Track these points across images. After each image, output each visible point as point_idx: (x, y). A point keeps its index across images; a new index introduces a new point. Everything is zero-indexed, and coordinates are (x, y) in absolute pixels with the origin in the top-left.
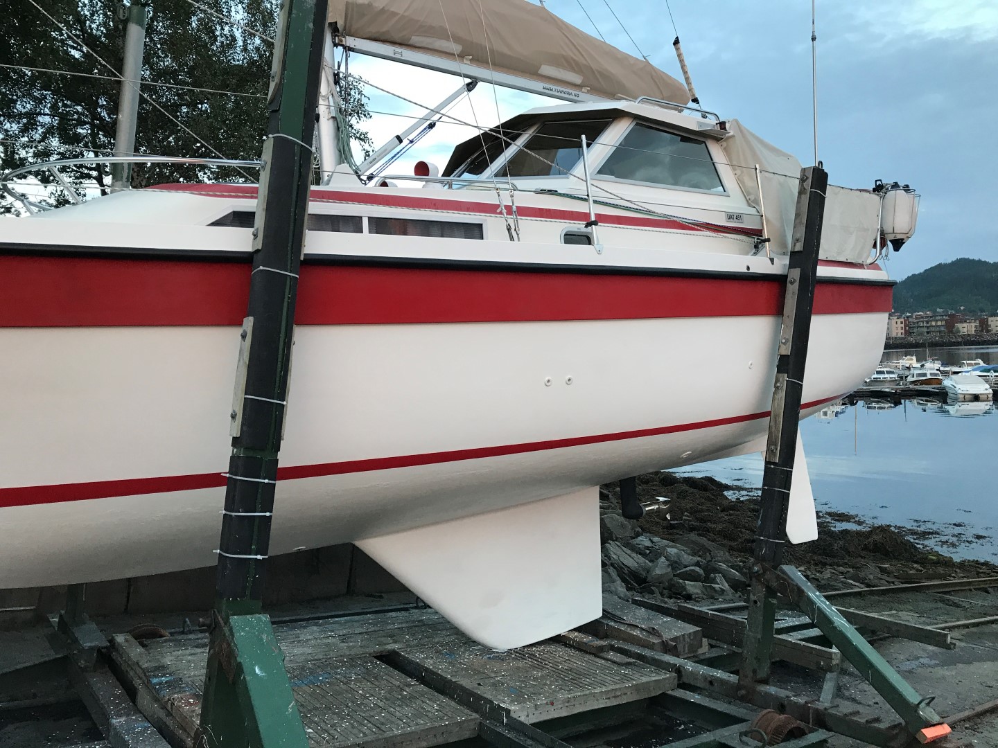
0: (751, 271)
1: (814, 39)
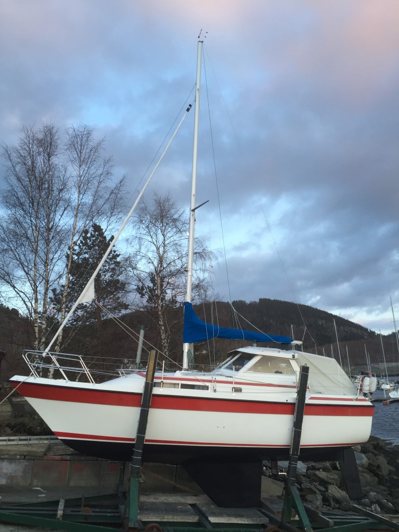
0: (288, 402)
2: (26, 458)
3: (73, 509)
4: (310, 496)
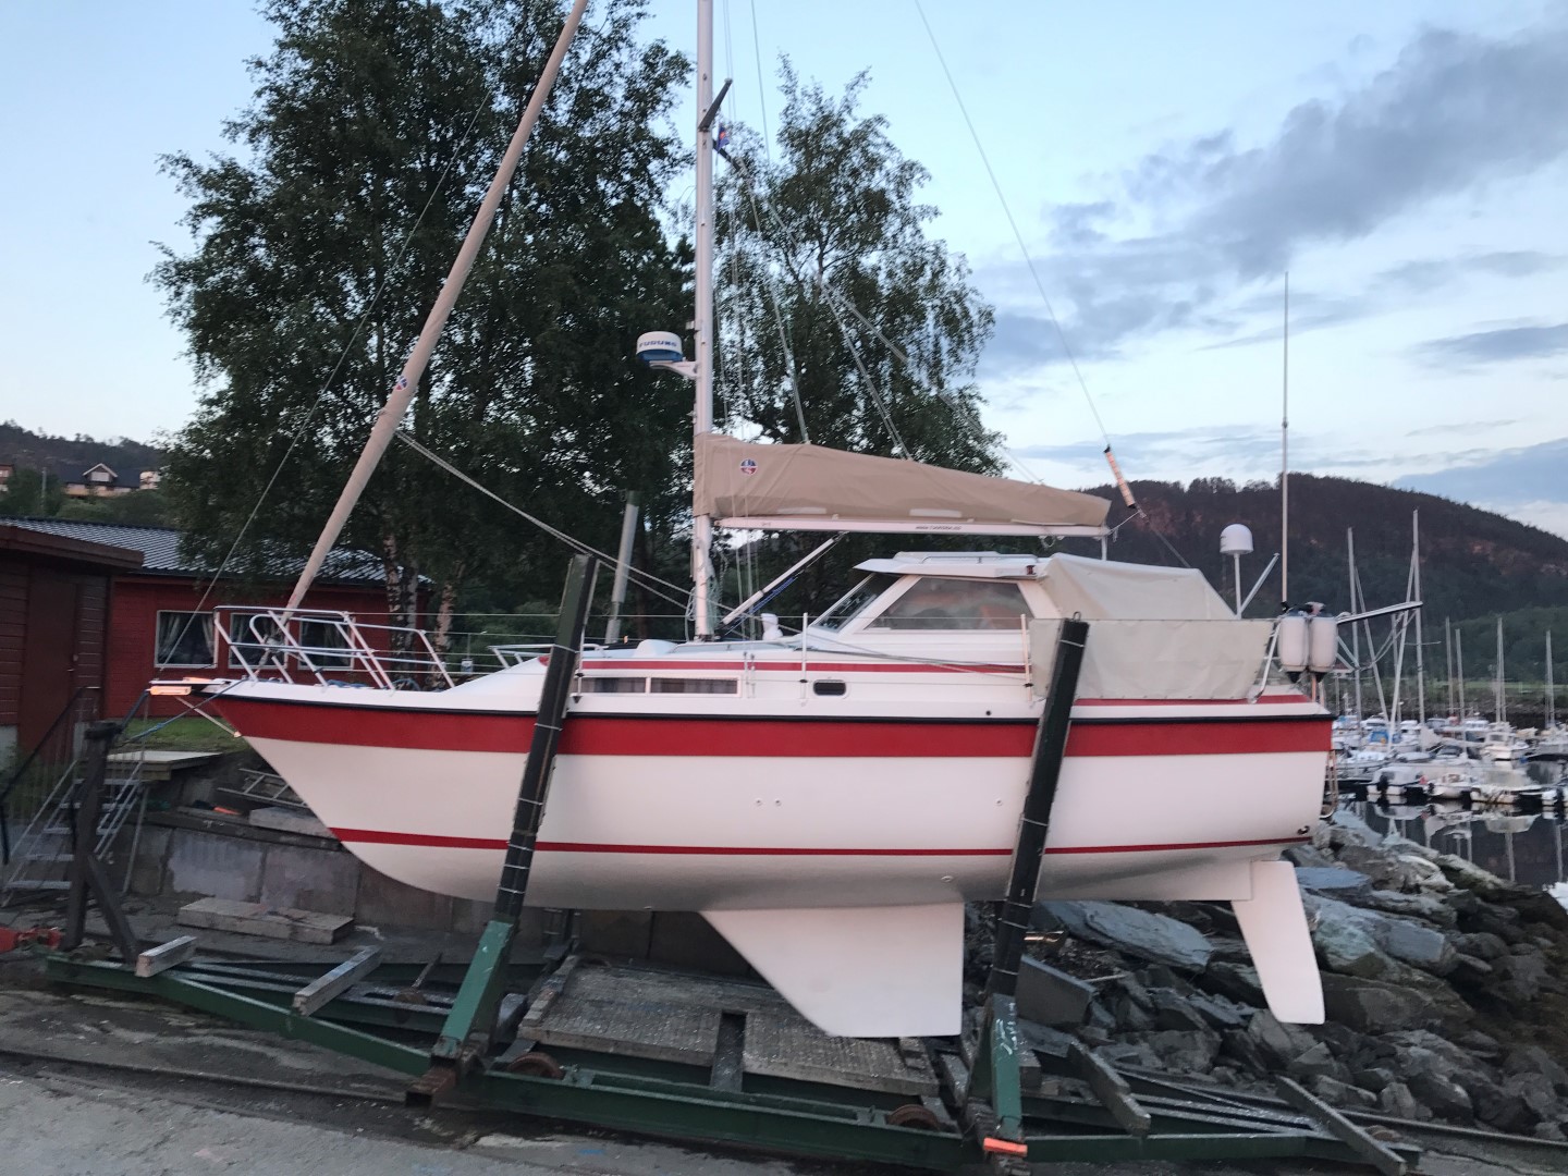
0: (992, 716)
1: (1285, 425)
3: (377, 989)
4: (1176, 1033)
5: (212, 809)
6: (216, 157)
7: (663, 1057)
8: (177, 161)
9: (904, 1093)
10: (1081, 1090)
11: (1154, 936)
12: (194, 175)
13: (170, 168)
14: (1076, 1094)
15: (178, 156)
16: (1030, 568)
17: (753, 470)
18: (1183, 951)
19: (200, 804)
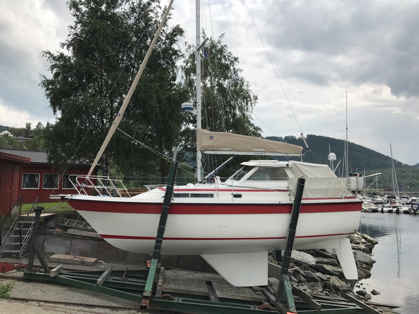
0: (281, 203)
1: (347, 129)
2: (93, 239)
3: (114, 278)
4: (313, 283)
5: (55, 229)
6: (58, 52)
7: (196, 294)
8: (47, 53)
9: (258, 301)
10: (299, 299)
11: (302, 257)
12: (51, 57)
13: (45, 55)
14: (298, 300)
15: (47, 51)
16: (287, 165)
17: (212, 139)
18: (310, 261)
19: (51, 228)
